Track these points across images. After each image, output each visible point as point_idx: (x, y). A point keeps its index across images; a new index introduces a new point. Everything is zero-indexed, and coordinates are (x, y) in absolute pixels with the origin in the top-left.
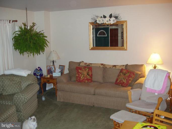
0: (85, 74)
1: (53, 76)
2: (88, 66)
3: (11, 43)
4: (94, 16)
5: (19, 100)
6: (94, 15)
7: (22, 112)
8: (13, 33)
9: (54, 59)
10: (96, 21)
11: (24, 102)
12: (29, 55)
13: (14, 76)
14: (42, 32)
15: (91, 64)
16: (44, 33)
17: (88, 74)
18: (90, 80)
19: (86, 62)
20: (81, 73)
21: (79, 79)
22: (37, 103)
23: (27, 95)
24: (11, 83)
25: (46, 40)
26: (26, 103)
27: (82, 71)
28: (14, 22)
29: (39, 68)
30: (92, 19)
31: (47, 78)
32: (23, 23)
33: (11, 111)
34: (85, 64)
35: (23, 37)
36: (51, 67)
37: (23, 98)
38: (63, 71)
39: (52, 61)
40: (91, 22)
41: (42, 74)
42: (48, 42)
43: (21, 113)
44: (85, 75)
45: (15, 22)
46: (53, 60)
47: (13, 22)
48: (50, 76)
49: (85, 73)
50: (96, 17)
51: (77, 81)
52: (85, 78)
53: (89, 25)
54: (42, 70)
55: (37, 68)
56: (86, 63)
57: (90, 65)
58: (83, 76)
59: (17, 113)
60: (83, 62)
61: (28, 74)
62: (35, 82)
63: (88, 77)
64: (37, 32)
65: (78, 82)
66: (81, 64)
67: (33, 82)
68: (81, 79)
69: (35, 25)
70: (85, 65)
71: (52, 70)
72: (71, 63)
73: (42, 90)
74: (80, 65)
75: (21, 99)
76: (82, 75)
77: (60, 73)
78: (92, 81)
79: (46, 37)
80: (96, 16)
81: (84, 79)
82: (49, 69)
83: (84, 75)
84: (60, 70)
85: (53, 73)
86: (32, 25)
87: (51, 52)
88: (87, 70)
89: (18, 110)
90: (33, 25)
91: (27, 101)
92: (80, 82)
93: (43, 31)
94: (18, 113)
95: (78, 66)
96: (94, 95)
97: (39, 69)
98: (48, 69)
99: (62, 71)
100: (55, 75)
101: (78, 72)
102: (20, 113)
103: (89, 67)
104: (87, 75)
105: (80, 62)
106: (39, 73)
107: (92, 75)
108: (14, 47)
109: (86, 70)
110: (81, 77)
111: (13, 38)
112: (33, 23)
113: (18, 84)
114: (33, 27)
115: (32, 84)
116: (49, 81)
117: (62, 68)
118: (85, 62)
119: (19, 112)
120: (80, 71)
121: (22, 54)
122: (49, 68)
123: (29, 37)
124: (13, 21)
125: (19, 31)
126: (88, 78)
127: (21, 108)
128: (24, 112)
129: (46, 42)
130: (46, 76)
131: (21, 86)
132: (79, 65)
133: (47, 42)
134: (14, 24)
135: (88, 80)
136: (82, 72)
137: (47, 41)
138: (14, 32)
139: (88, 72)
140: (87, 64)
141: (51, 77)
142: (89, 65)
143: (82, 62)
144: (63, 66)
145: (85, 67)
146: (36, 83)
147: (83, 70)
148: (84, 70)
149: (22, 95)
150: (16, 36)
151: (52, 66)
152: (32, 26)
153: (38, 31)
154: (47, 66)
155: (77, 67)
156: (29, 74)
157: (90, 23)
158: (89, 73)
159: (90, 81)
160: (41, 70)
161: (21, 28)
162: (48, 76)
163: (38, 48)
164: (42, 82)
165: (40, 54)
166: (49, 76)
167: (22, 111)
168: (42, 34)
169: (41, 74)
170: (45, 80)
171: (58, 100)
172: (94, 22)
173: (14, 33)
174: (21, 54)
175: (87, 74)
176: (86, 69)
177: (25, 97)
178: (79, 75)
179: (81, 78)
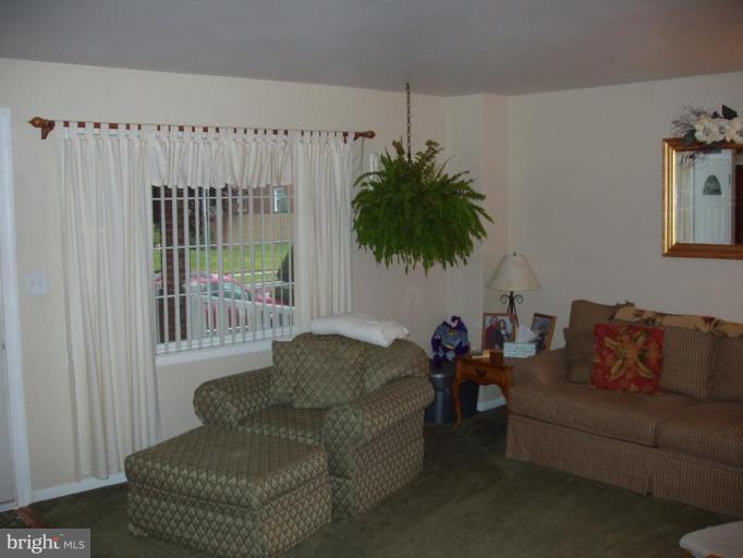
0: (629, 356)
1: (506, 355)
2: (647, 321)
3: (347, 216)
4: (686, 112)
5: (342, 432)
6: (685, 108)
7: (350, 479)
8: (355, 180)
9: (516, 289)
10: (693, 131)
11: (362, 442)
12: (410, 267)
13: (343, 343)
14: (465, 178)
15: (662, 315)
16: (471, 181)
17: (643, 358)
18: (651, 384)
19: (644, 308)
20: (611, 351)
21: (604, 375)
22: (421, 456)
23: (373, 416)
24: (327, 367)
25: (481, 210)
26: (366, 444)
27: (615, 343)
28: (360, 138)
29: (454, 319)
30: (674, 123)
31: (480, 363)
32: (394, 143)
33: (306, 467)
34: (637, 316)
35: (389, 195)
36: (500, 318)
37: (358, 426)
38: (546, 337)
39: (509, 294)
40: (670, 136)
41: (464, 345)
42: (489, 218)
43: (347, 482)
44: (630, 362)
45: (366, 139)
46: (512, 293)
47: (356, 138)
48: (491, 354)
49: (631, 353)
50: (693, 117)
51: (593, 384)
52: (629, 375)
53: (664, 148)
54: (466, 330)
55: (449, 321)
56: (639, 311)
57: (658, 320)
58: (620, 362)
59: (332, 478)
60: (632, 305)
61: (393, 338)
62: (416, 370)
63: (644, 371)
64: (446, 176)
65: (597, 388)
66: (620, 315)
67: (410, 372)
68: (612, 378)
69: (436, 152)
70: (637, 319)
71: (503, 332)
72: (580, 308)
73: (458, 409)
74: (616, 317)
75: (350, 428)
76: (616, 358)
77: (533, 346)
78: (657, 389)
79: (481, 197)
80: (694, 113)
81: (623, 378)
82: (491, 326)
83: (625, 359)
84: (533, 335)
85: (506, 344)
86: (424, 149)
87: (505, 257)
88: (641, 340)
89: (335, 470)
90: (428, 151)
91: (372, 436)
92: (607, 388)
93: (467, 172)
94: (338, 480)
95: (606, 322)
96: (656, 447)
97: (454, 325)
98: (488, 325)
99: (543, 338)
100: (510, 351)
101: (602, 345)
102: (342, 481)
103: (650, 329)
104: (639, 364)
105: (618, 307)
106: (456, 340)
107: (660, 362)
108: (355, 232)
109: (636, 341)
110: (610, 368)
111: (354, 198)
112: (429, 143)
113: (352, 373)
114: (428, 159)
115: (406, 377)
116: (485, 373)
117: (544, 324)
118: (639, 306)
119: (340, 477)
120: (608, 341)
121: (383, 260)
122: (491, 321)
123: (407, 196)
124: (357, 135)
125: (378, 174)
126: (642, 374)
127: (346, 463)
128: (359, 479)
129: (477, 217)
130: (476, 354)
131: (362, 381)
132: (612, 317)
133: (481, 218)
134: (360, 146)
135: (638, 380)
136: (616, 347)
137: (485, 215)
138: (359, 174)
139: (646, 350)
140: (644, 317)
141: (497, 359)
142: (653, 321)
143: (629, 304)
144: (548, 320)
145: (632, 328)
146: (423, 374)
147: (621, 341)
148: (626, 338)
149: (355, 415)
150: (365, 192)
151: (502, 315)
152: (424, 152)
153: (450, 171)
154: (485, 315)
155: (598, 326)
156: (401, 337)
157: (668, 141)
158: (647, 355)
159: (651, 388)
160: (461, 327)
161: (384, 160)
162: (481, 354)
163: (444, 240)
164: (458, 376)
165: (452, 265)
166: (486, 355)
167: (351, 474)
168: (463, 185)
169: (460, 343)
170: (471, 370)
171: (508, 455)
172: (683, 135)
173: (359, 179)
174: (379, 260)
175: (639, 356)
176: (639, 336)
177: (366, 424)
178: (603, 358)
179: (613, 370)
